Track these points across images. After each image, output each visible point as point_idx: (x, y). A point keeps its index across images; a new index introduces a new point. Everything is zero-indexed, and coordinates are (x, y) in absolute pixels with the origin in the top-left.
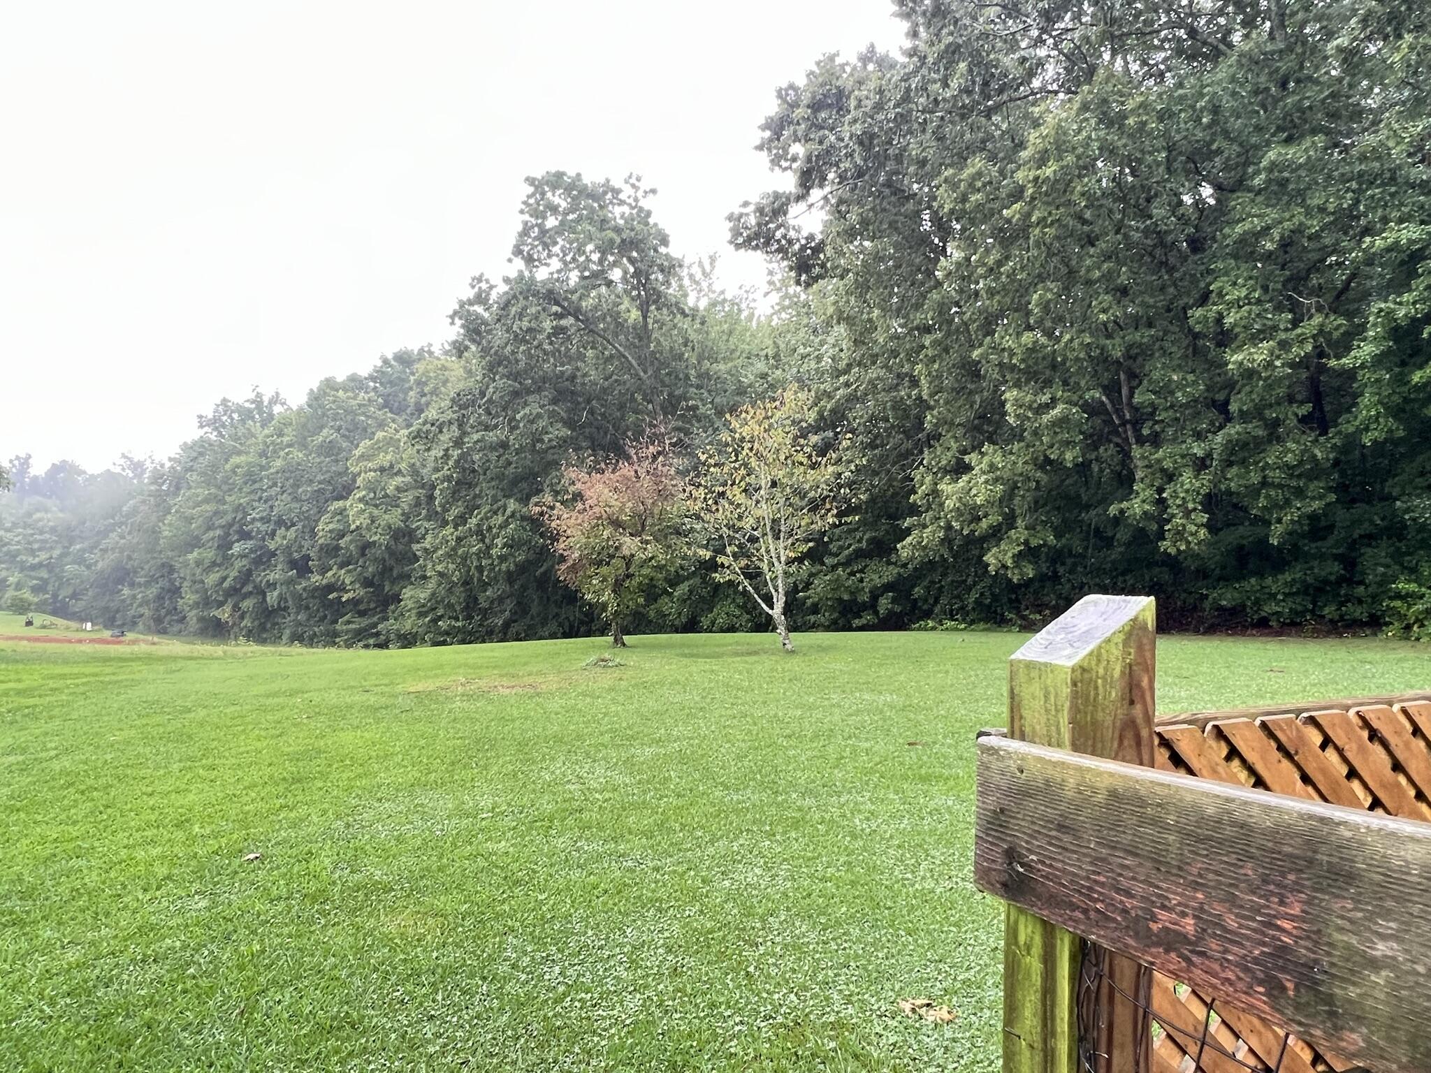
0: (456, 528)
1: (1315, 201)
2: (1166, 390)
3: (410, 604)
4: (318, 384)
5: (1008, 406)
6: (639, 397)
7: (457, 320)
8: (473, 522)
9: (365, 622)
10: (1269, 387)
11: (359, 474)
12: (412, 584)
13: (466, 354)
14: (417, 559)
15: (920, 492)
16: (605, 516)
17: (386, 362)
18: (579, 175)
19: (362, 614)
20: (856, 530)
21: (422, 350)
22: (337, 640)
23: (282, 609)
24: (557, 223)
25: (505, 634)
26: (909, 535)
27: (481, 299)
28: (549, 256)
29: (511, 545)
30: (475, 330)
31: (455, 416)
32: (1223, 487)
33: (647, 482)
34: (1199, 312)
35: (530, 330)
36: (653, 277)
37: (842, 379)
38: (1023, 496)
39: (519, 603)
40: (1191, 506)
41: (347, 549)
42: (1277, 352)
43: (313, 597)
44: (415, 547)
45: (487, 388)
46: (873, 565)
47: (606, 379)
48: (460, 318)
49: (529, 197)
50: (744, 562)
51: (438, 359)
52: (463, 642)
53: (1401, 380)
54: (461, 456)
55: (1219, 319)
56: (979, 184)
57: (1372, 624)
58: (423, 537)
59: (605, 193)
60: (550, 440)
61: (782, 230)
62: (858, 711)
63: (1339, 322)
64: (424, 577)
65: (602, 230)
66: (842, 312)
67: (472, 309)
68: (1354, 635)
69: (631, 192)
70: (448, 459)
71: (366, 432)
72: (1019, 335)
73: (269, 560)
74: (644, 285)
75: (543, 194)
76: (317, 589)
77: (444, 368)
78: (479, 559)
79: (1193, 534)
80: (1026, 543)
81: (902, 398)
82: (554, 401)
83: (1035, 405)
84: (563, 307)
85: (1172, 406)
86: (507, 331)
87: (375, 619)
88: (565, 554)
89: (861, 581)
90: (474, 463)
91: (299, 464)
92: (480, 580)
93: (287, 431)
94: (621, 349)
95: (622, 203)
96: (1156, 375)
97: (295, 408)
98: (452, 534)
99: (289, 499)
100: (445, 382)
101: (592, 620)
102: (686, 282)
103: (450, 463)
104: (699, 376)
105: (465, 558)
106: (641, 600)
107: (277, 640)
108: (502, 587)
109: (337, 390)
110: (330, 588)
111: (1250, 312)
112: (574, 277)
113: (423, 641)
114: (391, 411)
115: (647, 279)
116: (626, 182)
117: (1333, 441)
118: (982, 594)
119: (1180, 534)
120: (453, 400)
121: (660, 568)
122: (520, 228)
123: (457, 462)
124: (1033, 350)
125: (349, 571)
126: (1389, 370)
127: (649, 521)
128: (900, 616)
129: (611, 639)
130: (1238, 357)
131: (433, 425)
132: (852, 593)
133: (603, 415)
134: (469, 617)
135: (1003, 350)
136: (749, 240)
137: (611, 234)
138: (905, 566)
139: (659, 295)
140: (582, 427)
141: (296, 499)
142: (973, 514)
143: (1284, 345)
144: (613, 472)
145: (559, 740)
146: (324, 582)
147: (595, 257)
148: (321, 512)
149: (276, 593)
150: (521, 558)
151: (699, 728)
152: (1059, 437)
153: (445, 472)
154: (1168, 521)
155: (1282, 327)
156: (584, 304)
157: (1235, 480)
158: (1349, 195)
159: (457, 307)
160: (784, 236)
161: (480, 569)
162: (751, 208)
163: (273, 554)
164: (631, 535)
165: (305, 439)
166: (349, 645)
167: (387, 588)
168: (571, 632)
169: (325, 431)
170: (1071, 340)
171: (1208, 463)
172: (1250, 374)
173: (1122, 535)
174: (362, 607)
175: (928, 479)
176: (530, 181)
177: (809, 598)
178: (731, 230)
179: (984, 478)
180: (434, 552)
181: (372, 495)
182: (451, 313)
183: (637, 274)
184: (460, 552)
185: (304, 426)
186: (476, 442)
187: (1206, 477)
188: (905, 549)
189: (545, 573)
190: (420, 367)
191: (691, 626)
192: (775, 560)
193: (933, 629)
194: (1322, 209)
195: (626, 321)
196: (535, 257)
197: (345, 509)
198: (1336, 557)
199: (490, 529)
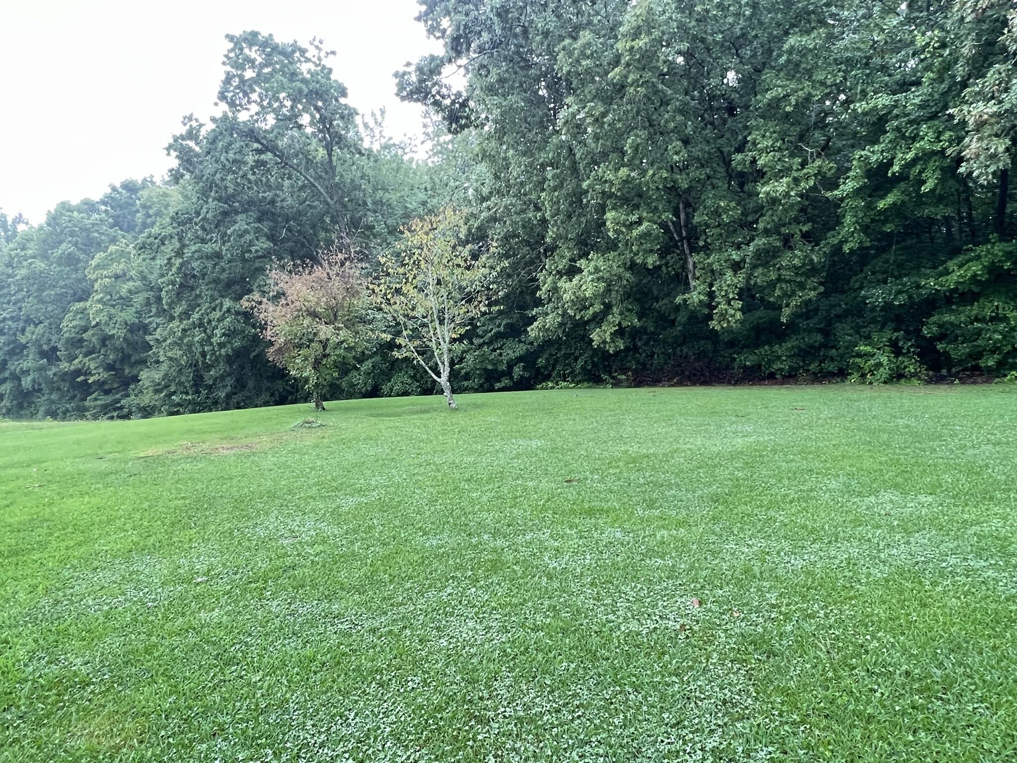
0: (181, 320)
1: (819, 76)
2: (717, 213)
3: (147, 384)
4: (55, 207)
5: (608, 223)
6: (328, 220)
7: (172, 152)
8: (196, 316)
9: (109, 399)
10: (785, 211)
11: (96, 280)
12: (148, 367)
13: (181, 181)
14: (151, 347)
15: (544, 289)
16: (304, 309)
17: (114, 189)
18: (271, 35)
19: (107, 392)
20: (496, 318)
21: (145, 180)
22: (86, 414)
23: (37, 390)
24: (254, 75)
25: (228, 404)
26: (536, 320)
27: (192, 135)
28: (249, 102)
29: (230, 334)
30: (187, 159)
31: (175, 231)
32: (752, 282)
33: (337, 283)
34: (739, 157)
35: (235, 161)
36: (335, 123)
37: (484, 205)
38: (617, 291)
39: (237, 380)
40: (731, 296)
41: (90, 341)
42: (792, 186)
43: (64, 380)
44: (148, 338)
45: (201, 208)
46: (509, 343)
47: (301, 204)
48: (175, 150)
49: (229, 51)
50: (417, 342)
51: (159, 187)
52: (194, 411)
53: (870, 206)
54: (182, 265)
55: (754, 161)
56: (589, 52)
57: (842, 374)
58: (155, 330)
59: (294, 52)
60: (257, 251)
61: (437, 87)
62: (518, 454)
63: (831, 165)
64: (158, 362)
65: (291, 81)
66: (485, 151)
67: (184, 143)
68: (830, 382)
69: (316, 52)
70: (171, 266)
71: (100, 246)
72: (617, 170)
73: (22, 351)
74: (328, 129)
75: (241, 49)
76: (66, 374)
77: (165, 195)
78: (202, 345)
79: (733, 316)
80: (620, 324)
81: (530, 219)
82: (259, 220)
83: (628, 223)
84: (262, 144)
85: (719, 225)
86: (216, 162)
87: (118, 396)
88: (273, 339)
89: (501, 355)
90: (193, 269)
91: (41, 272)
92: (203, 362)
93: (31, 245)
94: (312, 180)
95: (308, 60)
96: (709, 203)
97: (36, 226)
98: (178, 327)
99: (35, 301)
100: (167, 206)
101: (297, 391)
102: (361, 129)
103: (174, 269)
104: (375, 203)
105: (190, 345)
106: (335, 375)
107: (32, 416)
108: (223, 367)
109: (72, 212)
110: (78, 372)
111: (774, 157)
112: (271, 120)
113: (160, 411)
114: (121, 229)
115: (331, 124)
116: (311, 44)
117: (824, 250)
118: (586, 362)
119: (723, 316)
120: (172, 218)
121: (349, 349)
122: (223, 77)
123: (180, 269)
124: (627, 181)
125: (94, 359)
126: (864, 199)
127: (340, 313)
128: (529, 379)
129: (313, 405)
130: (766, 188)
131: (156, 238)
132: (494, 364)
133: (299, 232)
134: (198, 392)
135: (606, 181)
136: (412, 93)
137: (299, 84)
138: (531, 343)
139: (340, 137)
140: (282, 241)
141: (41, 301)
142: (582, 304)
143: (796, 181)
144: (310, 273)
145: (272, 495)
146: (72, 368)
147: (288, 103)
148: (65, 311)
149: (29, 379)
150: (237, 344)
151: (394, 476)
152: (644, 246)
153: (170, 277)
154: (715, 307)
155: (795, 168)
156: (280, 143)
157: (760, 277)
158: (841, 74)
159: (172, 141)
160: (438, 93)
161: (203, 354)
162: (412, 68)
163: (25, 347)
164: (326, 323)
165: (47, 250)
166: (95, 417)
167: (127, 371)
168: (282, 400)
169: (63, 246)
170: (654, 175)
171: (742, 265)
172: (774, 201)
173: (682, 318)
174: (106, 387)
175: (549, 280)
176: (230, 38)
177: (463, 368)
178: (397, 85)
179: (590, 277)
180: (165, 340)
181: (109, 297)
182: (167, 146)
183: (323, 119)
184: (185, 341)
185: (44, 241)
186: (194, 253)
187: (742, 276)
188: (533, 331)
189: (257, 356)
190: (144, 193)
191: (375, 393)
192: (441, 340)
193: (552, 388)
194: (823, 83)
195: (315, 158)
196: (238, 102)
197: (86, 309)
198: (819, 330)
199: (210, 321)
